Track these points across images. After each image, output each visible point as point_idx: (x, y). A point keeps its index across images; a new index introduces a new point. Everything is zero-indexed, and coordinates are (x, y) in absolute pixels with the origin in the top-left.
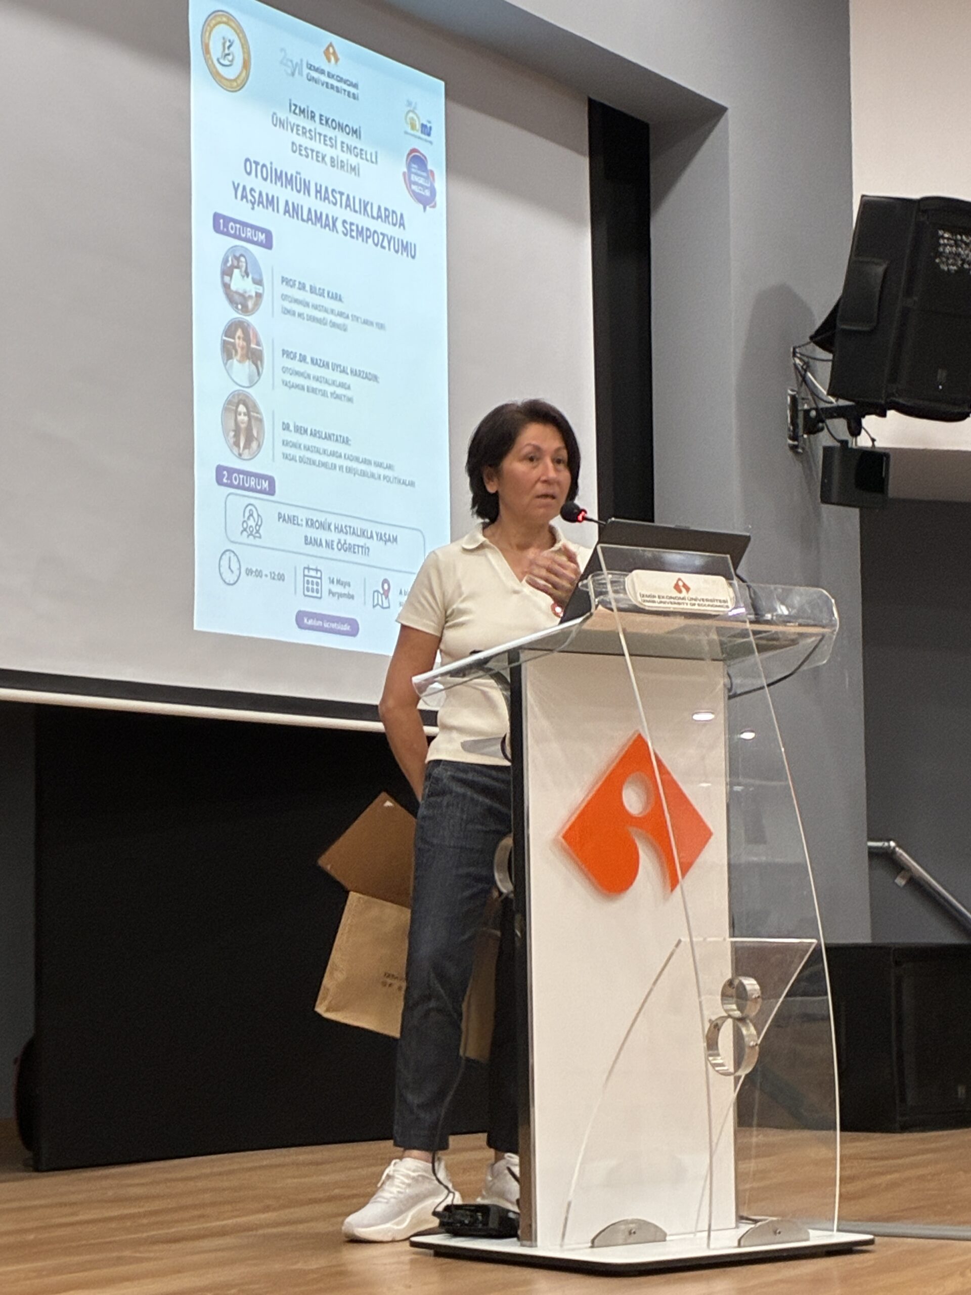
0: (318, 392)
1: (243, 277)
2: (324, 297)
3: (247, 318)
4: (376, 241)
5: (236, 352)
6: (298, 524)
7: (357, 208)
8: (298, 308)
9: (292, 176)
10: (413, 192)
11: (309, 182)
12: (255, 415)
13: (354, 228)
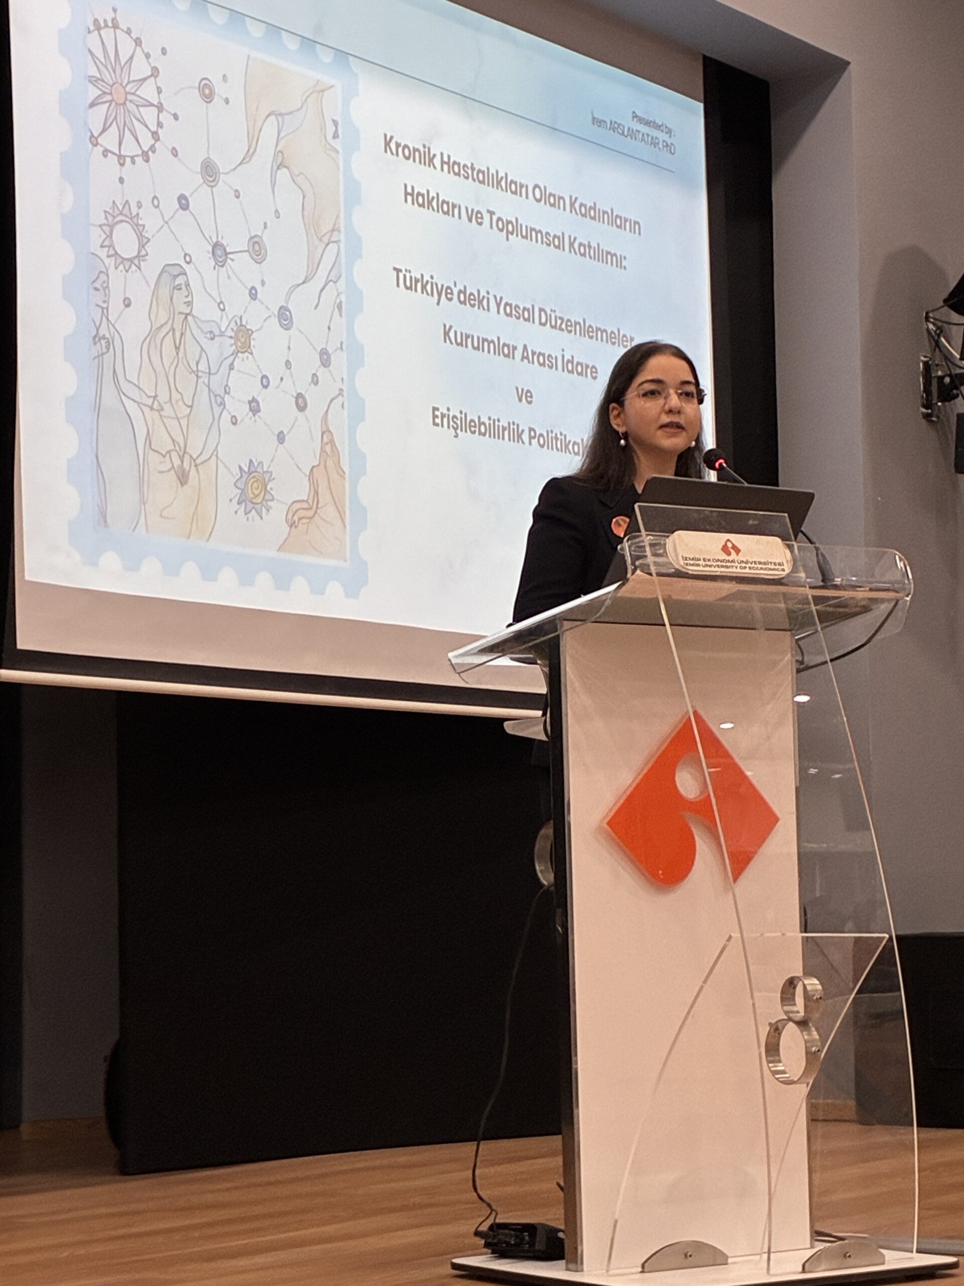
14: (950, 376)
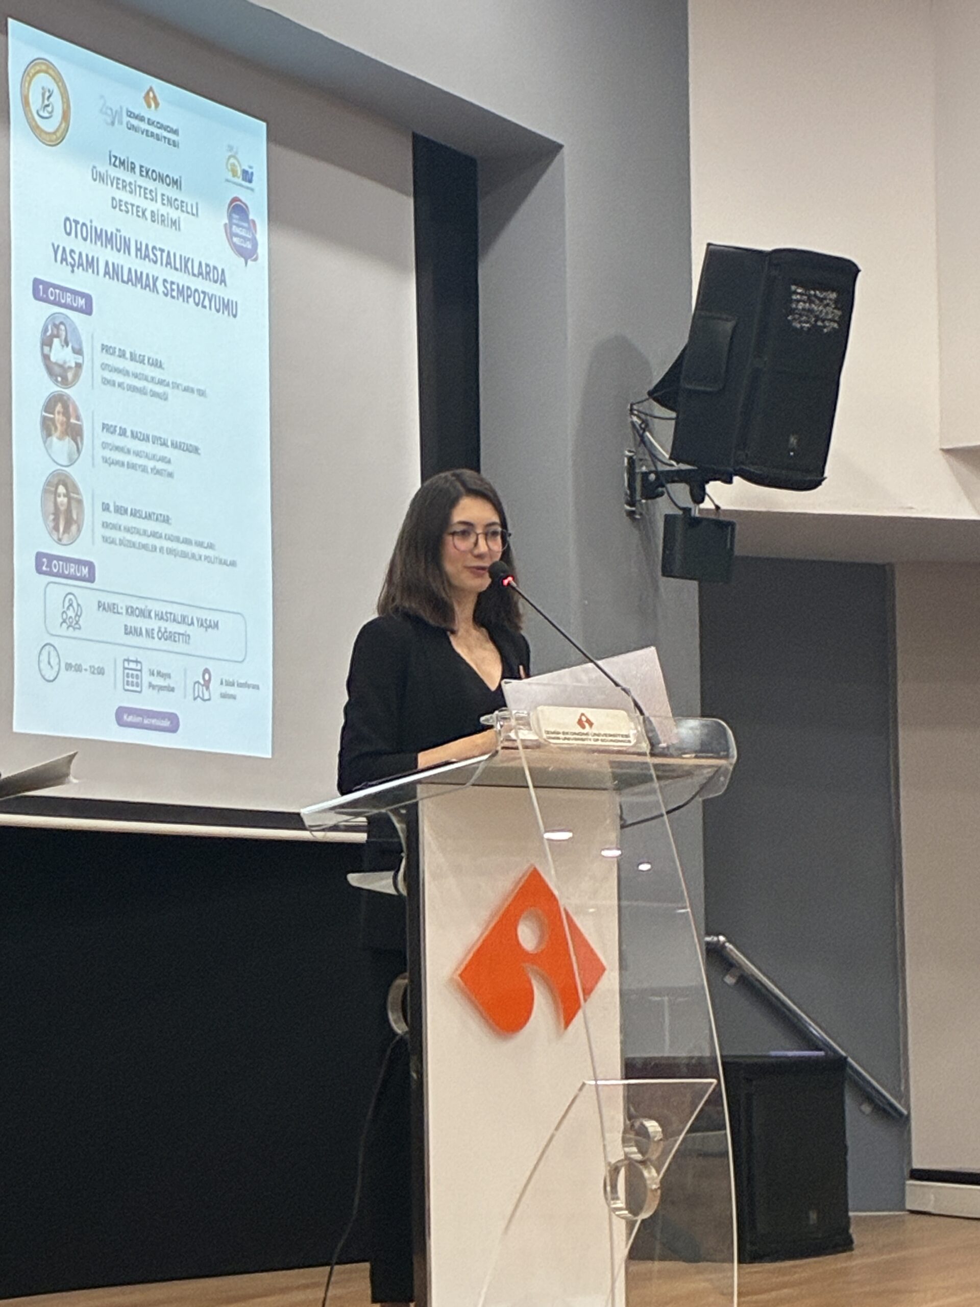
0: (138, 468)
1: (63, 346)
2: (144, 364)
3: (66, 391)
4: (197, 300)
5: (56, 428)
6: (118, 613)
7: (178, 266)
8: (118, 378)
9: (112, 233)
10: (234, 244)
11: (129, 239)
12: (75, 496)
13: (175, 287)
14: (656, 473)
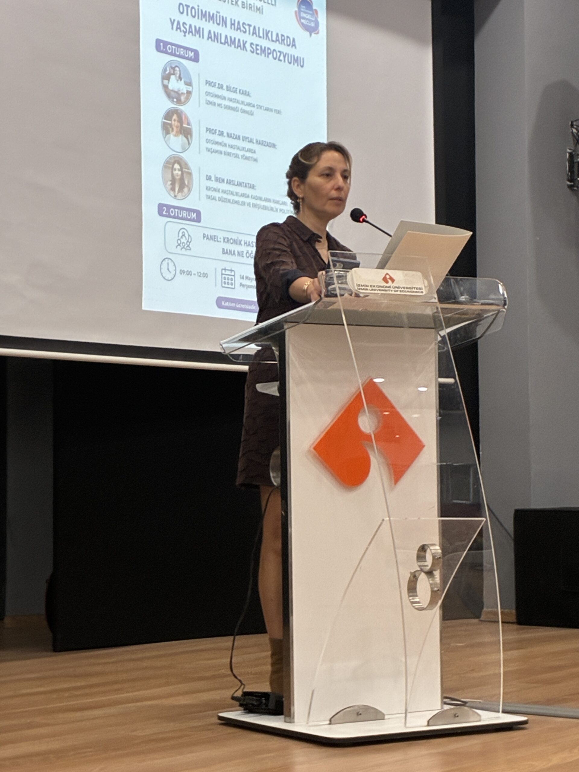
0: (232, 155)
1: (178, 80)
2: (236, 93)
3: (180, 107)
4: (275, 56)
5: (173, 129)
6: (218, 241)
7: (261, 35)
8: (218, 101)
9: (213, 14)
10: (302, 24)
11: (226, 18)
12: (186, 170)
13: (259, 48)
